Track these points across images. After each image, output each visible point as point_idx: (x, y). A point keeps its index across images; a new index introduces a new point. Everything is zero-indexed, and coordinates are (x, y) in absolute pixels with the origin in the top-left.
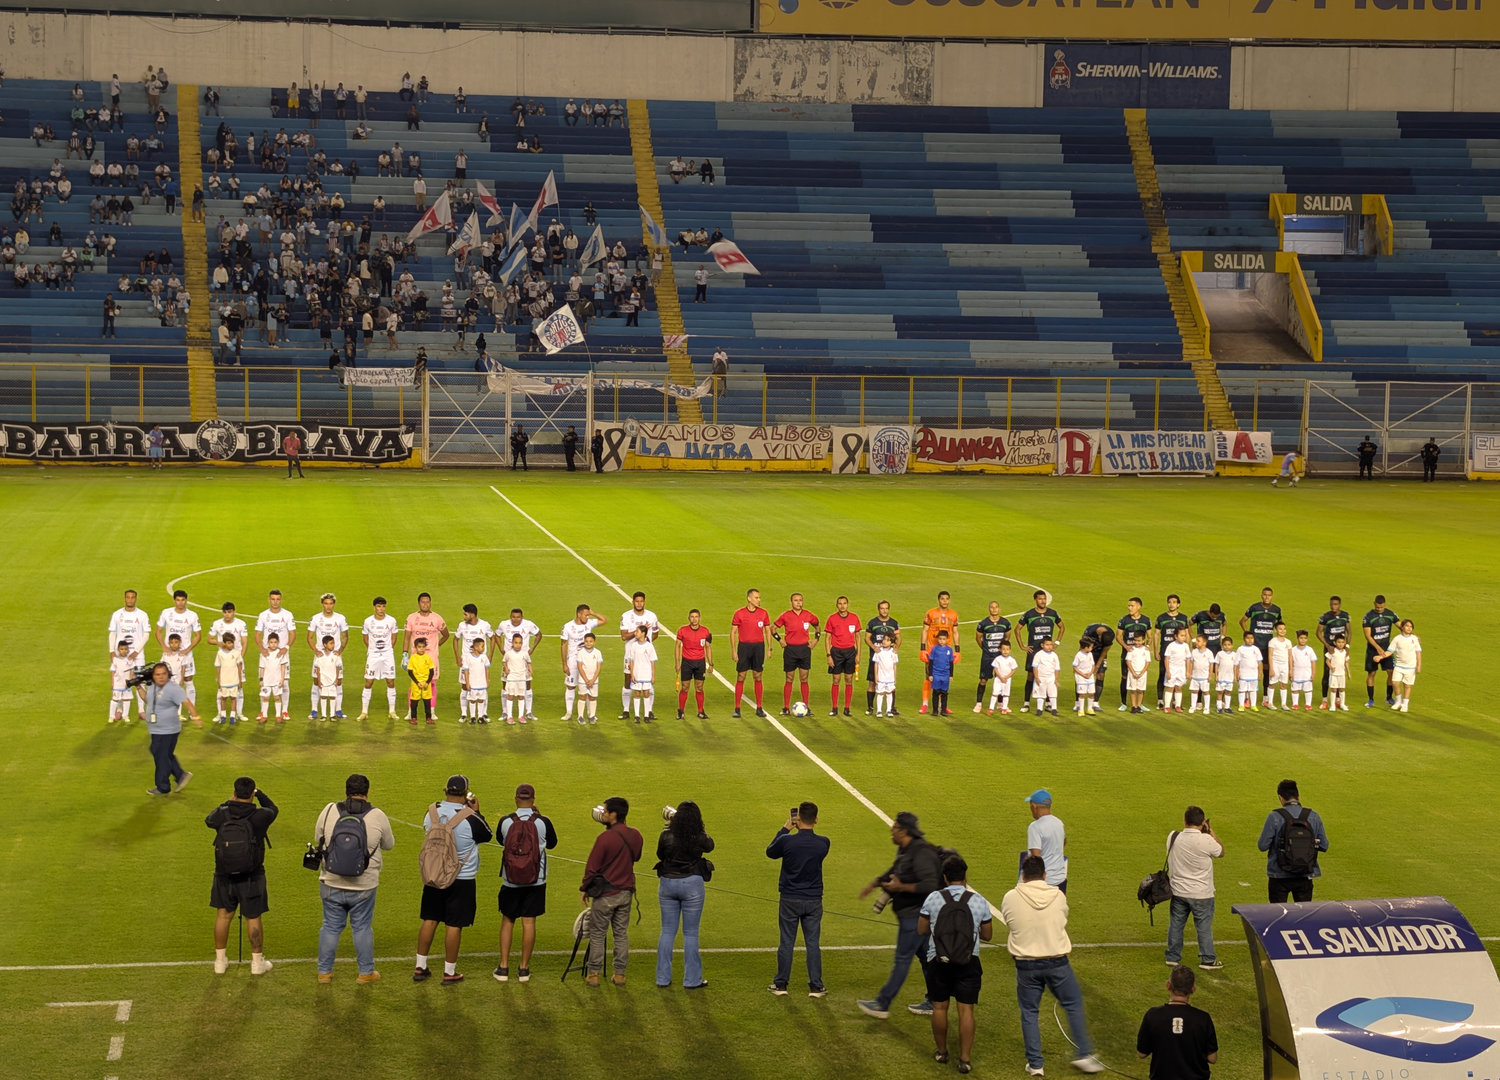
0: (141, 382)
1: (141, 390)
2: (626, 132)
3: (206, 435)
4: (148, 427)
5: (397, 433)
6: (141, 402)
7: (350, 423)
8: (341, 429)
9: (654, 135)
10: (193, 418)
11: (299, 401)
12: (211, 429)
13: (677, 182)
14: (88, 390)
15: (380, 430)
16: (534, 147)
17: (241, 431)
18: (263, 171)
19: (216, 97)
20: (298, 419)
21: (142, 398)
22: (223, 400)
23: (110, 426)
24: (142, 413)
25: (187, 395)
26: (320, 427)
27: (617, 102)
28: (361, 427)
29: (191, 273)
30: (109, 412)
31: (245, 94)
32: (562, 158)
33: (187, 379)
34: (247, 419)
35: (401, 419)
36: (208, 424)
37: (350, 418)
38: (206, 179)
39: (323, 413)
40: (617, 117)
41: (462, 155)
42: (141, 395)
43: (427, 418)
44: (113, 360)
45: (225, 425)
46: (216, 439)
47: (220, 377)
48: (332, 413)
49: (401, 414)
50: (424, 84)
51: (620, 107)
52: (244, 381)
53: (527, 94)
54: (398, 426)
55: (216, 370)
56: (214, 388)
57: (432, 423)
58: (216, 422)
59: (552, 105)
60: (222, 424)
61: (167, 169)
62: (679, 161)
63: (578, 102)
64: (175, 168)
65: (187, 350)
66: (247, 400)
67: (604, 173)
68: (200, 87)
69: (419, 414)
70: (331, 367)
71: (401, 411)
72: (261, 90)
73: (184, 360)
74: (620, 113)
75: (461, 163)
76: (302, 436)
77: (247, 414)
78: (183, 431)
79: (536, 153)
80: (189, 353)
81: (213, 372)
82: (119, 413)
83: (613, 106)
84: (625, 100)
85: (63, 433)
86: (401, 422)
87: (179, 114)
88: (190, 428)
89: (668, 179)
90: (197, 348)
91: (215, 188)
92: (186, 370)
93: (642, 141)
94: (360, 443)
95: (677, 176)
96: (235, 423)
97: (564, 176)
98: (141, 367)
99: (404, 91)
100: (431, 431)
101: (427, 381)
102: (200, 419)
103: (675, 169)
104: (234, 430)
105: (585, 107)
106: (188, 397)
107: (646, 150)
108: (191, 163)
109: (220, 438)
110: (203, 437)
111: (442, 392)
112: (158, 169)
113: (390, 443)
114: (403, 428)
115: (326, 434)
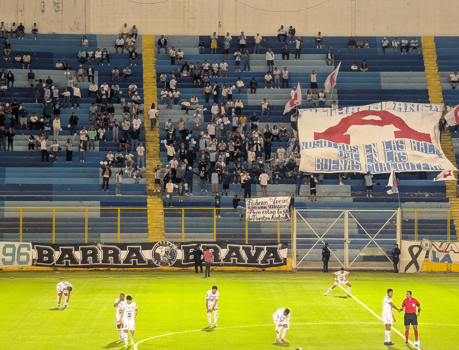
0: (119, 218)
1: (119, 223)
2: (421, 57)
3: (158, 251)
4: (123, 246)
5: (276, 249)
6: (119, 231)
7: (247, 243)
8: (241, 246)
9: (438, 58)
10: (150, 240)
11: (215, 229)
12: (161, 247)
13: (454, 88)
14: (86, 223)
15: (265, 247)
16: (362, 68)
17: (179, 248)
18: (194, 87)
19: (165, 42)
20: (215, 240)
21: (119, 228)
22: (168, 228)
23: (100, 245)
24: (119, 237)
25: (146, 226)
26: (228, 245)
27: (414, 38)
28: (253, 245)
29: (150, 150)
30: (99, 237)
31: (183, 40)
32: (380, 73)
33: (147, 216)
34: (183, 240)
35: (279, 239)
36: (159, 243)
37: (247, 239)
38: (159, 92)
39: (230, 236)
40: (415, 48)
41: (313, 74)
42: (119, 226)
43: (295, 239)
44: (102, 205)
45: (170, 244)
46: (164, 253)
47: (167, 214)
48: (236, 236)
49: (279, 237)
50: (292, 31)
51: (417, 41)
52: (181, 216)
53: (357, 35)
54: (277, 244)
55: (165, 210)
56: (163, 221)
57: (298, 242)
58: (164, 243)
59: (373, 41)
60: (168, 244)
62: (455, 75)
63: (391, 39)
64: (140, 86)
65: (147, 198)
66: (183, 229)
67: (407, 83)
68: (156, 36)
69: (289, 236)
71: (279, 234)
72: (193, 37)
73: (145, 204)
74: (417, 45)
75: (314, 79)
76: (216, 251)
77: (184, 237)
78: (144, 249)
79: (364, 71)
80: (148, 200)
81: (163, 211)
82: (106, 237)
83: (412, 41)
84: (420, 37)
85: (71, 250)
86: (279, 241)
87: (143, 53)
88: (148, 246)
89: (448, 86)
90: (153, 197)
92: (146, 210)
93: (431, 62)
94: (253, 255)
95: (454, 84)
96: (175, 243)
97: (381, 85)
98: (119, 209)
99: (280, 35)
100: (298, 247)
101: (295, 215)
102: (155, 241)
103: (453, 79)
104: (175, 247)
105: (394, 42)
107: (434, 68)
108: (151, 83)
109: (167, 253)
110: (156, 252)
111: (305, 222)
112: (130, 87)
113: (272, 255)
114: (280, 245)
115: (232, 250)
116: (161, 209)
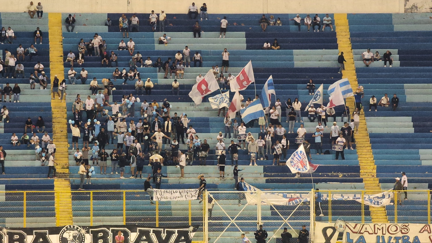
0: (25, 202)
1: (25, 207)
2: (334, 34)
3: (66, 235)
4: (29, 231)
5: (187, 232)
6: (25, 215)
7: (157, 226)
8: (152, 229)
9: (352, 35)
10: (57, 224)
11: (124, 212)
13: (367, 66)
15: (176, 230)
16: (274, 45)
17: (88, 232)
19: (74, 21)
20: (124, 223)
21: (25, 213)
22: (76, 213)
23: (5, 231)
24: (25, 222)
25: (53, 210)
26: (138, 229)
27: (327, 15)
28: (164, 228)
29: (57, 131)
30: (4, 222)
31: (90, 18)
32: (292, 52)
33: (54, 199)
34: (92, 224)
35: (190, 222)
36: (67, 228)
37: (157, 222)
38: (66, 72)
39: (140, 220)
40: (327, 25)
41: (226, 52)
42: (25, 209)
43: (206, 221)
44: (7, 188)
45: (77, 228)
46: (71, 238)
47: (75, 197)
48: (146, 219)
49: (190, 219)
50: (204, 8)
51: (330, 18)
52: (90, 200)
53: (269, 13)
54: (188, 227)
55: (72, 193)
56: (71, 205)
57: (210, 225)
58: (72, 227)
59: (284, 19)
60: (76, 228)
61: (42, 66)
62: (368, 52)
63: (302, 16)
64: (47, 66)
65: (53, 181)
66: (91, 212)
67: (319, 61)
68: (63, 14)
69: (201, 219)
70: (146, 190)
71: (190, 217)
72: (101, 15)
73: (52, 187)
74: (330, 22)
75: (226, 57)
76: (126, 235)
77: (92, 221)
78: (50, 233)
79: (276, 49)
80: (55, 183)
81: (70, 194)
82: (11, 222)
84: (333, 14)
86: (190, 224)
87: (50, 31)
88: (55, 230)
89: (361, 64)
90: (60, 179)
91: (72, 78)
92: (54, 193)
93: (344, 40)
94: (164, 238)
95: (367, 62)
96: (84, 227)
97: (293, 64)
98: (25, 192)
99: (190, 13)
100: (209, 230)
101: (207, 198)
102: (62, 225)
103: (366, 57)
104: (83, 231)
105: (307, 19)
106: (54, 211)
107: (347, 45)
108: (57, 62)
109: (74, 237)
110: (64, 236)
112: (36, 66)
113: (183, 238)
114: (191, 228)
115: (142, 233)
116: (69, 192)
